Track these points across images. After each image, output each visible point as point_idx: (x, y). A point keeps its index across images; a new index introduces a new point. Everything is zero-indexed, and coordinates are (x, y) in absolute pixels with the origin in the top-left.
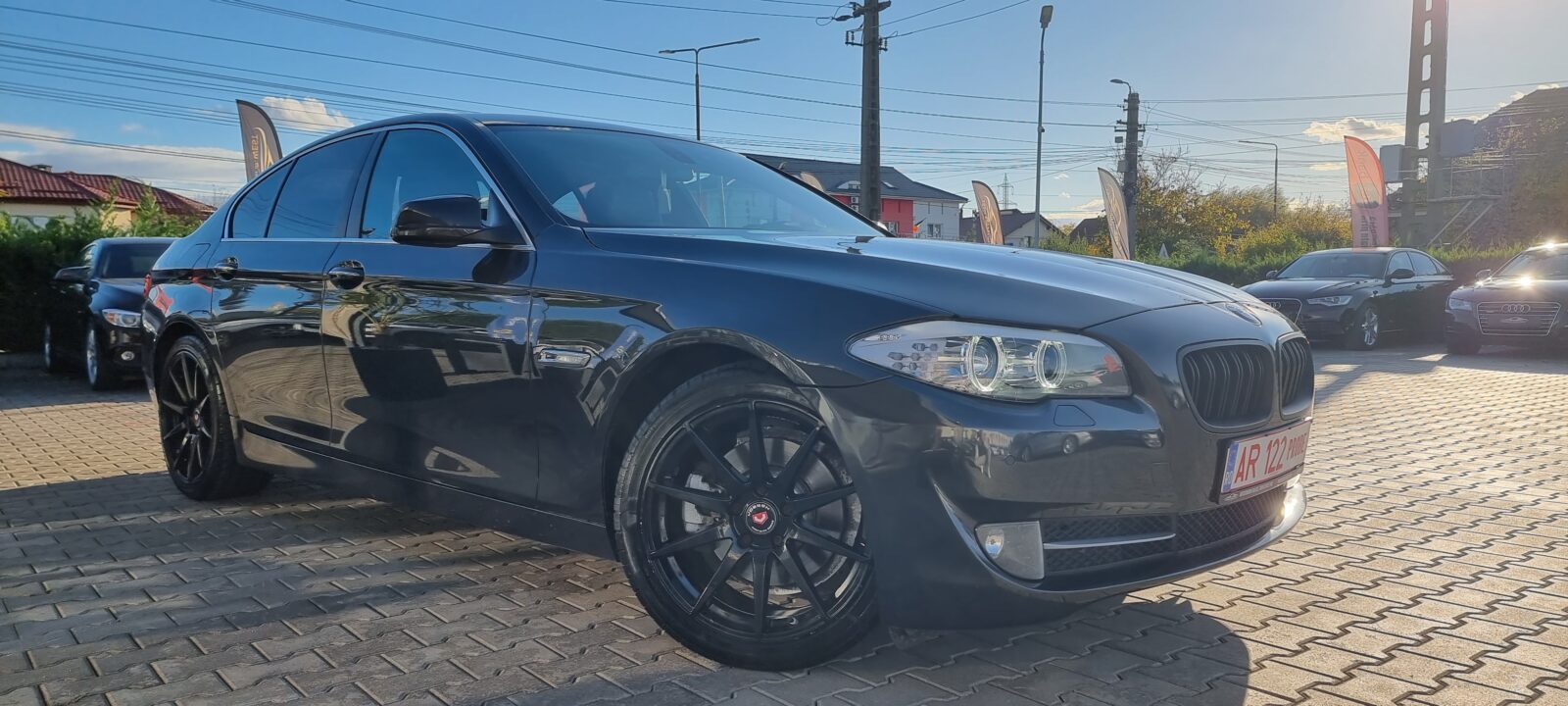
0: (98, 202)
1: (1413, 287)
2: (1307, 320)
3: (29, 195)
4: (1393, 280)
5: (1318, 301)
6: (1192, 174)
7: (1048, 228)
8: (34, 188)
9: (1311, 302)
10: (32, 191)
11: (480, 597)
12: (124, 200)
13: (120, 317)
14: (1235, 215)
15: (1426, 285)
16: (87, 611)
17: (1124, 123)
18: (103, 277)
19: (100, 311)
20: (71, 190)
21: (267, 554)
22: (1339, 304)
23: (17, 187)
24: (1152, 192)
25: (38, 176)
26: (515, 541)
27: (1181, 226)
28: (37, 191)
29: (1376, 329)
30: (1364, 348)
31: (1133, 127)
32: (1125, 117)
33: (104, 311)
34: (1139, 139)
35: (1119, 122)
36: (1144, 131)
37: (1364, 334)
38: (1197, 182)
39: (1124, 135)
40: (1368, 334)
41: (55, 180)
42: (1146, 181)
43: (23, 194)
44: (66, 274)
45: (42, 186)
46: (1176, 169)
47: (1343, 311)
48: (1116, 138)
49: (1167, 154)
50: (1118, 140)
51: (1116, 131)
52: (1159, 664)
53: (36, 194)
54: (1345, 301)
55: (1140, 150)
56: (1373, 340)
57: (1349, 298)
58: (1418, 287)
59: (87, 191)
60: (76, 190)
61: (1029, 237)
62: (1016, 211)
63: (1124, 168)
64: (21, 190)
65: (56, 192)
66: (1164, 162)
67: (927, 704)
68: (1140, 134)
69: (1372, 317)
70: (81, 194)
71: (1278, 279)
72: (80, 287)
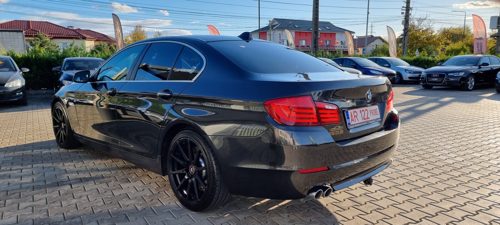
0: (84, 38)
1: (489, 69)
2: (448, 81)
3: (66, 36)
4: (481, 67)
5: (452, 74)
6: (431, 24)
7: (383, 42)
8: (67, 34)
9: (449, 74)
10: (66, 35)
11: (101, 183)
12: (92, 38)
13: (67, 83)
14: (446, 38)
15: (494, 68)
16: (4, 183)
17: (405, 7)
18: (65, 70)
19: (62, 81)
20: (77, 35)
21: (60, 165)
22: (460, 75)
23: (62, 34)
24: (415, 31)
25: (68, 30)
26: (127, 163)
27: (425, 43)
28: (68, 35)
29: (473, 83)
30: (469, 90)
31: (408, 9)
32: (405, 5)
33: (63, 81)
34: (410, 13)
35: (403, 7)
36: (412, 10)
37: (468, 85)
38: (433, 27)
39: (405, 12)
40: (470, 85)
41: (73, 32)
42: (413, 26)
43: (64, 36)
44: (55, 69)
45: (69, 33)
46: (425, 22)
47: (460, 78)
48: (402, 13)
49: (422, 18)
50: (403, 13)
51: (402, 10)
52: (261, 214)
53: (67, 36)
54: (462, 74)
55: (410, 16)
56: (472, 88)
57: (463, 73)
58: (491, 69)
59: (81, 35)
60: (79, 35)
61: (376, 45)
62: (372, 36)
63: (404, 23)
64: (63, 35)
65: (73, 35)
66: (420, 20)
67: (184, 224)
68: (410, 11)
69: (472, 79)
70: (80, 36)
71: (442, 66)
72: (59, 73)
